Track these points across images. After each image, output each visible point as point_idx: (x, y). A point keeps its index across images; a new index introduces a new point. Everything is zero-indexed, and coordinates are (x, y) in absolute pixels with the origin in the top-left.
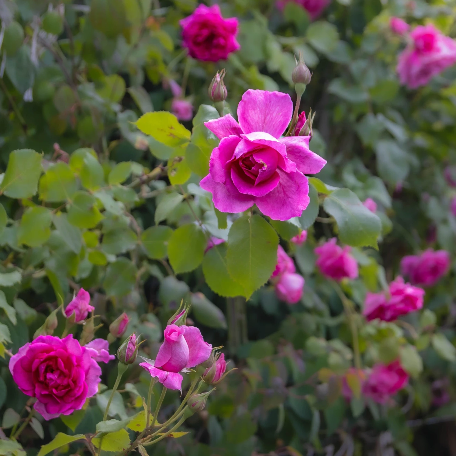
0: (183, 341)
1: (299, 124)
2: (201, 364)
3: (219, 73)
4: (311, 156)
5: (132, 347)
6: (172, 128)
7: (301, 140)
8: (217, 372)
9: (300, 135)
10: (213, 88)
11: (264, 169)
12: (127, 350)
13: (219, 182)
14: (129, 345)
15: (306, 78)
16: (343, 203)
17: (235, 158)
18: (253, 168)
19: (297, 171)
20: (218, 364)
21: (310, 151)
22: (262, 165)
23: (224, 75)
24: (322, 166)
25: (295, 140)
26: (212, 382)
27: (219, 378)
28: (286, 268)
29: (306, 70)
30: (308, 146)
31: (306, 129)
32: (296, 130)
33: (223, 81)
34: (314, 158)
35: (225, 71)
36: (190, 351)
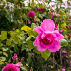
4: (60, 35)
6: (27, 28)
17: (42, 38)
18: (47, 41)
31: (58, 28)
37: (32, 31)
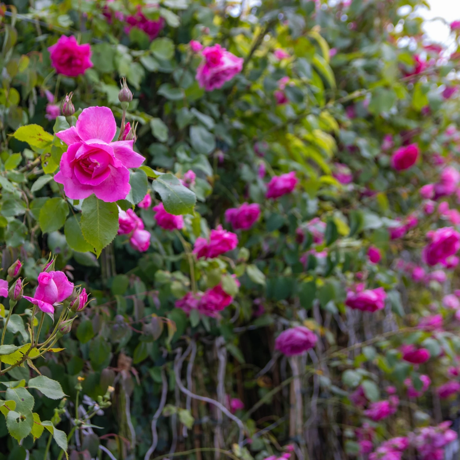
0: (53, 283)
1: (126, 131)
2: (66, 299)
3: (68, 95)
4: (133, 155)
5: (18, 288)
6: (40, 135)
7: (127, 143)
8: (80, 302)
9: (126, 140)
10: (64, 107)
11: (98, 167)
12: (15, 291)
13: (67, 177)
14: (16, 287)
15: (129, 98)
16: (167, 184)
17: (76, 158)
18: (90, 166)
19: (123, 167)
20: (81, 297)
21: (133, 151)
22: (96, 164)
23: (72, 96)
24: (142, 161)
25: (122, 143)
26: (78, 310)
27: (83, 307)
28: (137, 226)
29: (129, 92)
30: (132, 147)
31: (131, 135)
32: (123, 136)
33: (71, 101)
34: (136, 156)
35: (72, 94)
36: (58, 290)
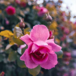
6: (8, 33)
37: (15, 37)
